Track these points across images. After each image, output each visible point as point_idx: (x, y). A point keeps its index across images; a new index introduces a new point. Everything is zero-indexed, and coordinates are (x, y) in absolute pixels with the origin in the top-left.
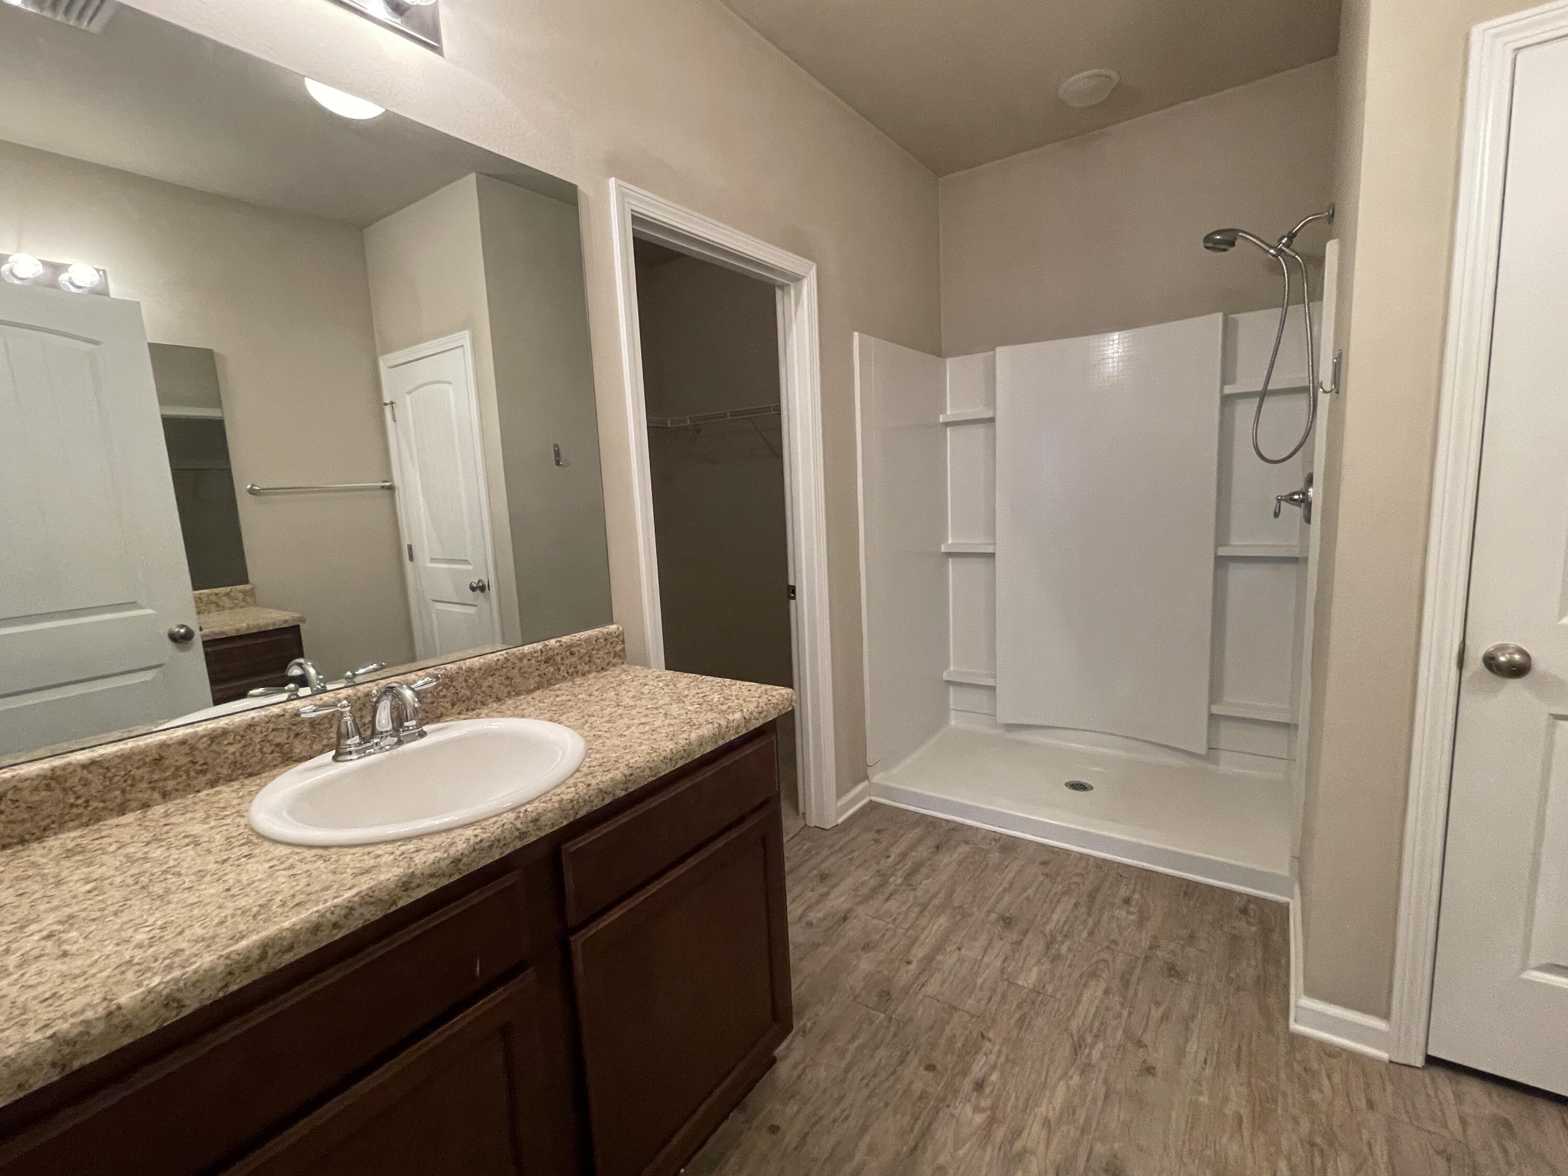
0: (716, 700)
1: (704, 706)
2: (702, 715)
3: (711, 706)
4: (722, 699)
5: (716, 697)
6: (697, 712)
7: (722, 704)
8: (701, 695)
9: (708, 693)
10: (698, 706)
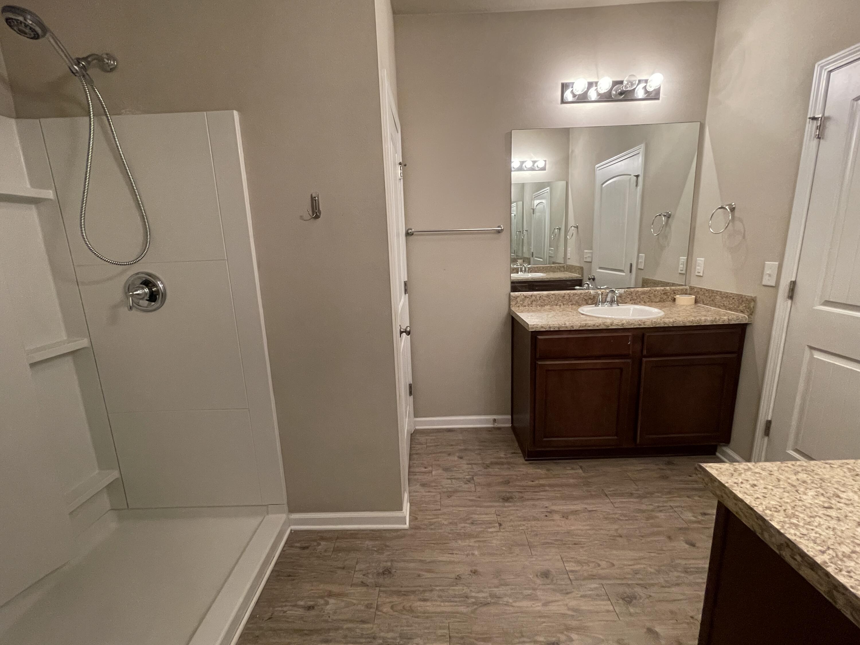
0: (811, 493)
1: (831, 491)
2: (837, 479)
3: (821, 487)
4: (802, 489)
5: (809, 498)
6: (844, 485)
7: (804, 482)
8: (833, 513)
9: (821, 512)
10: (842, 495)
